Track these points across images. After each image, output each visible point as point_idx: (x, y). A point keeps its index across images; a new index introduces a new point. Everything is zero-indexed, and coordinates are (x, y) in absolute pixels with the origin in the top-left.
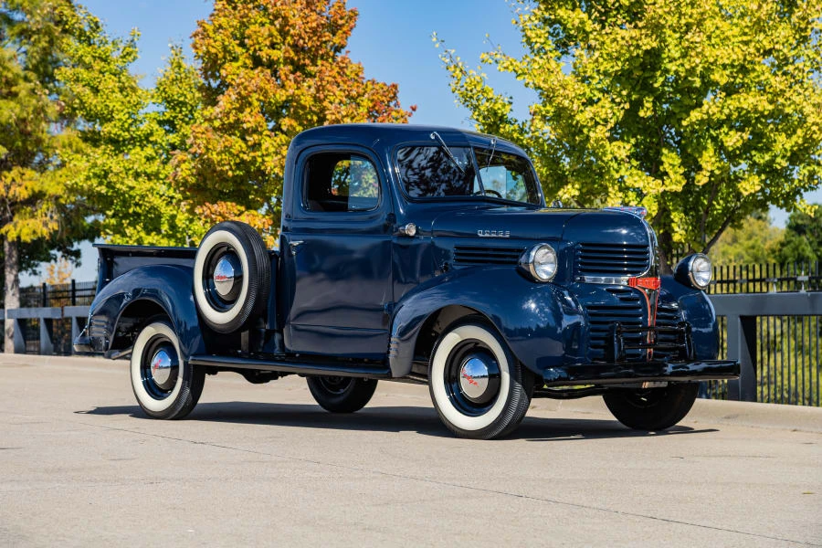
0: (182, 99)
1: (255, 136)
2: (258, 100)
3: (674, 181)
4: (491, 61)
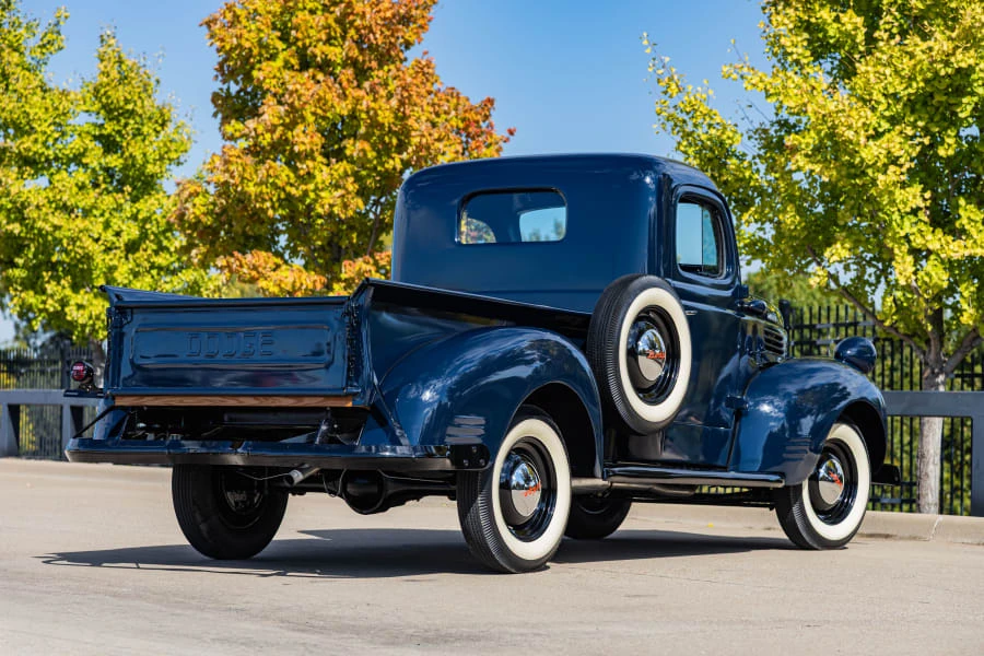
0: (130, 107)
1: (310, 163)
2: (314, 114)
3: (979, 242)
4: (734, 76)
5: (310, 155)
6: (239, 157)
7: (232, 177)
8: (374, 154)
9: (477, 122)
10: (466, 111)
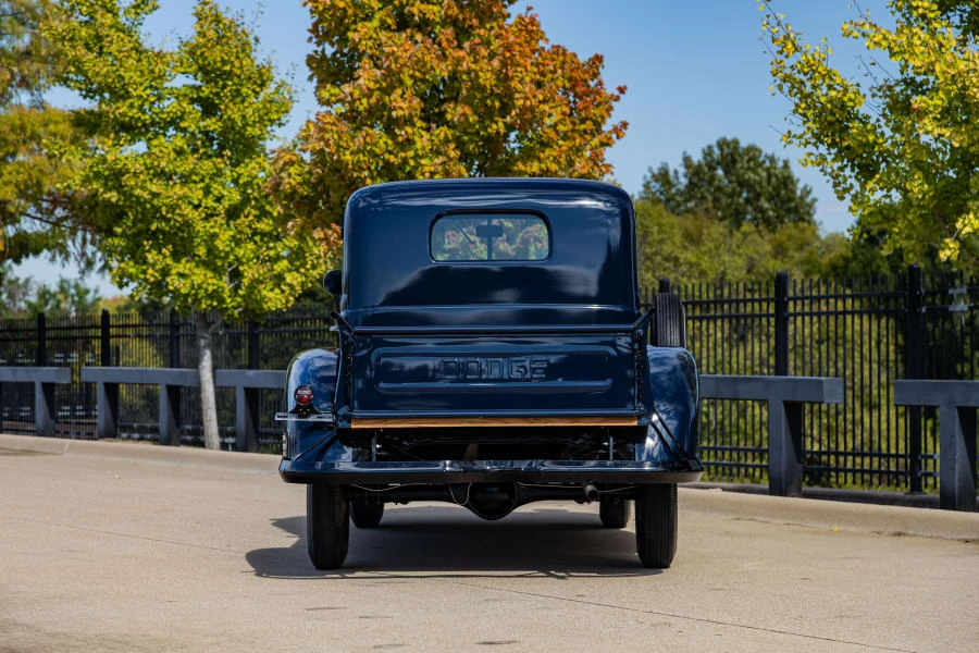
0: (227, 68)
1: (409, 130)
2: (412, 76)
4: (856, 33)
5: (409, 121)
6: (334, 124)
7: (328, 145)
8: (476, 118)
9: (585, 81)
10: (572, 70)
